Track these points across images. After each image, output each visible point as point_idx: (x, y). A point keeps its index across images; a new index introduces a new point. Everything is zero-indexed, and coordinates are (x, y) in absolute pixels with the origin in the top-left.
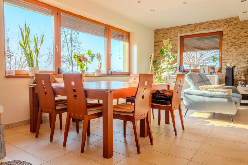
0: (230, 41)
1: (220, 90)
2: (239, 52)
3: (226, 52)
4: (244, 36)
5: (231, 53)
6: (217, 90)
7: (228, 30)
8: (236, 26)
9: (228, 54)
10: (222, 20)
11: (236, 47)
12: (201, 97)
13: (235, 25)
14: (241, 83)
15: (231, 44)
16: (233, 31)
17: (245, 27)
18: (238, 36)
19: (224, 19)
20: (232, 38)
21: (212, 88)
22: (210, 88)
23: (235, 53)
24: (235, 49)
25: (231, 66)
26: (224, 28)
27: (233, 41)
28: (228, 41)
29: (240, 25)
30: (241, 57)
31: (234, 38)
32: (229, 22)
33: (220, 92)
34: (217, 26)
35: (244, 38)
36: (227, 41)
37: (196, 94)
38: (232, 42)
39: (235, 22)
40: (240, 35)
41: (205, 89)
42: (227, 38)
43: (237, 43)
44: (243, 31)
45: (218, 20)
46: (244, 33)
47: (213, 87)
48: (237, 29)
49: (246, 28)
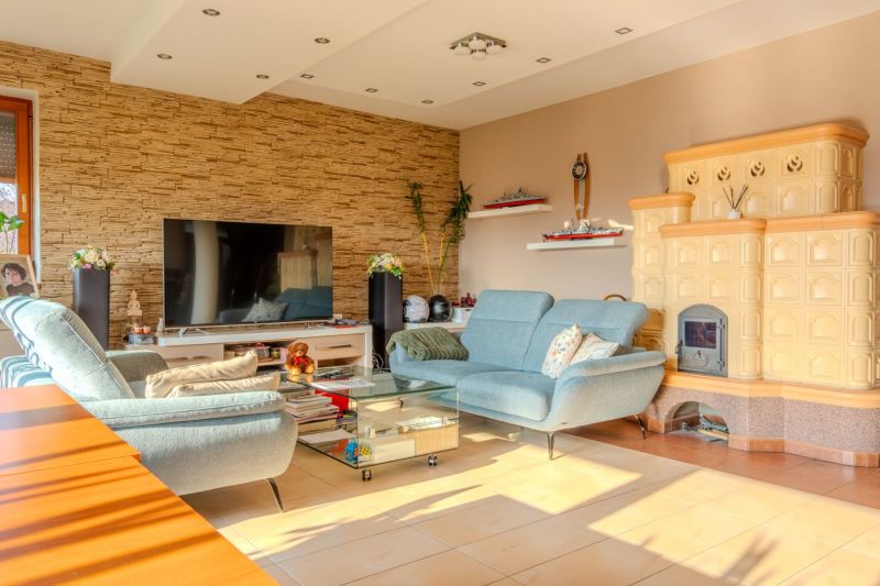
0: (74, 154)
1: (245, 382)
2: (112, 204)
3: (59, 198)
4: (126, 147)
5: (77, 205)
6: (231, 383)
7: (65, 105)
8: (96, 99)
9: (66, 209)
10: (36, 54)
11: (96, 181)
12: (169, 430)
13: (90, 90)
14: (142, 332)
15: (77, 166)
16: (86, 116)
17: (127, 113)
18: (103, 141)
19: (44, 53)
20: (81, 141)
21: (212, 379)
22: (202, 379)
23: (97, 207)
24: (93, 193)
25: (101, 264)
26: (47, 91)
27: (88, 155)
28: (66, 151)
29: (111, 100)
30: (118, 227)
31: (91, 147)
32: (67, 72)
33: (247, 389)
34: (9, 69)
35: (127, 152)
36: (58, 151)
37: (143, 419)
38: (81, 161)
39: (89, 77)
40: (111, 138)
41: (184, 389)
42: (59, 137)
43: (102, 166)
44: (123, 127)
45: (14, 45)
46: (126, 132)
47: (215, 373)
48: (102, 112)
49: (132, 117)
